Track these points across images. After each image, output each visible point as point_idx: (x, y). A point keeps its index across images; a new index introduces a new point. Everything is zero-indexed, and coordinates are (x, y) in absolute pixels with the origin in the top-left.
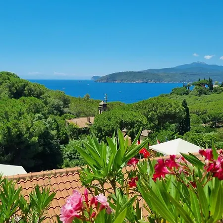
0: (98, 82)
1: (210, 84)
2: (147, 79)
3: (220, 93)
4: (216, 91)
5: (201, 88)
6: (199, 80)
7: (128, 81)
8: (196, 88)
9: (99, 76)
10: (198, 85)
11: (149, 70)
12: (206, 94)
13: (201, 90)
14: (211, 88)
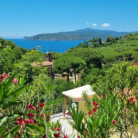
0: (28, 40)
1: (100, 41)
2: (59, 38)
3: (106, 46)
4: (103, 45)
5: (95, 43)
6: (94, 39)
7: (47, 39)
8: (92, 44)
9: (28, 36)
10: (93, 41)
11: (60, 32)
12: (98, 47)
13: (95, 45)
14: (101, 43)
